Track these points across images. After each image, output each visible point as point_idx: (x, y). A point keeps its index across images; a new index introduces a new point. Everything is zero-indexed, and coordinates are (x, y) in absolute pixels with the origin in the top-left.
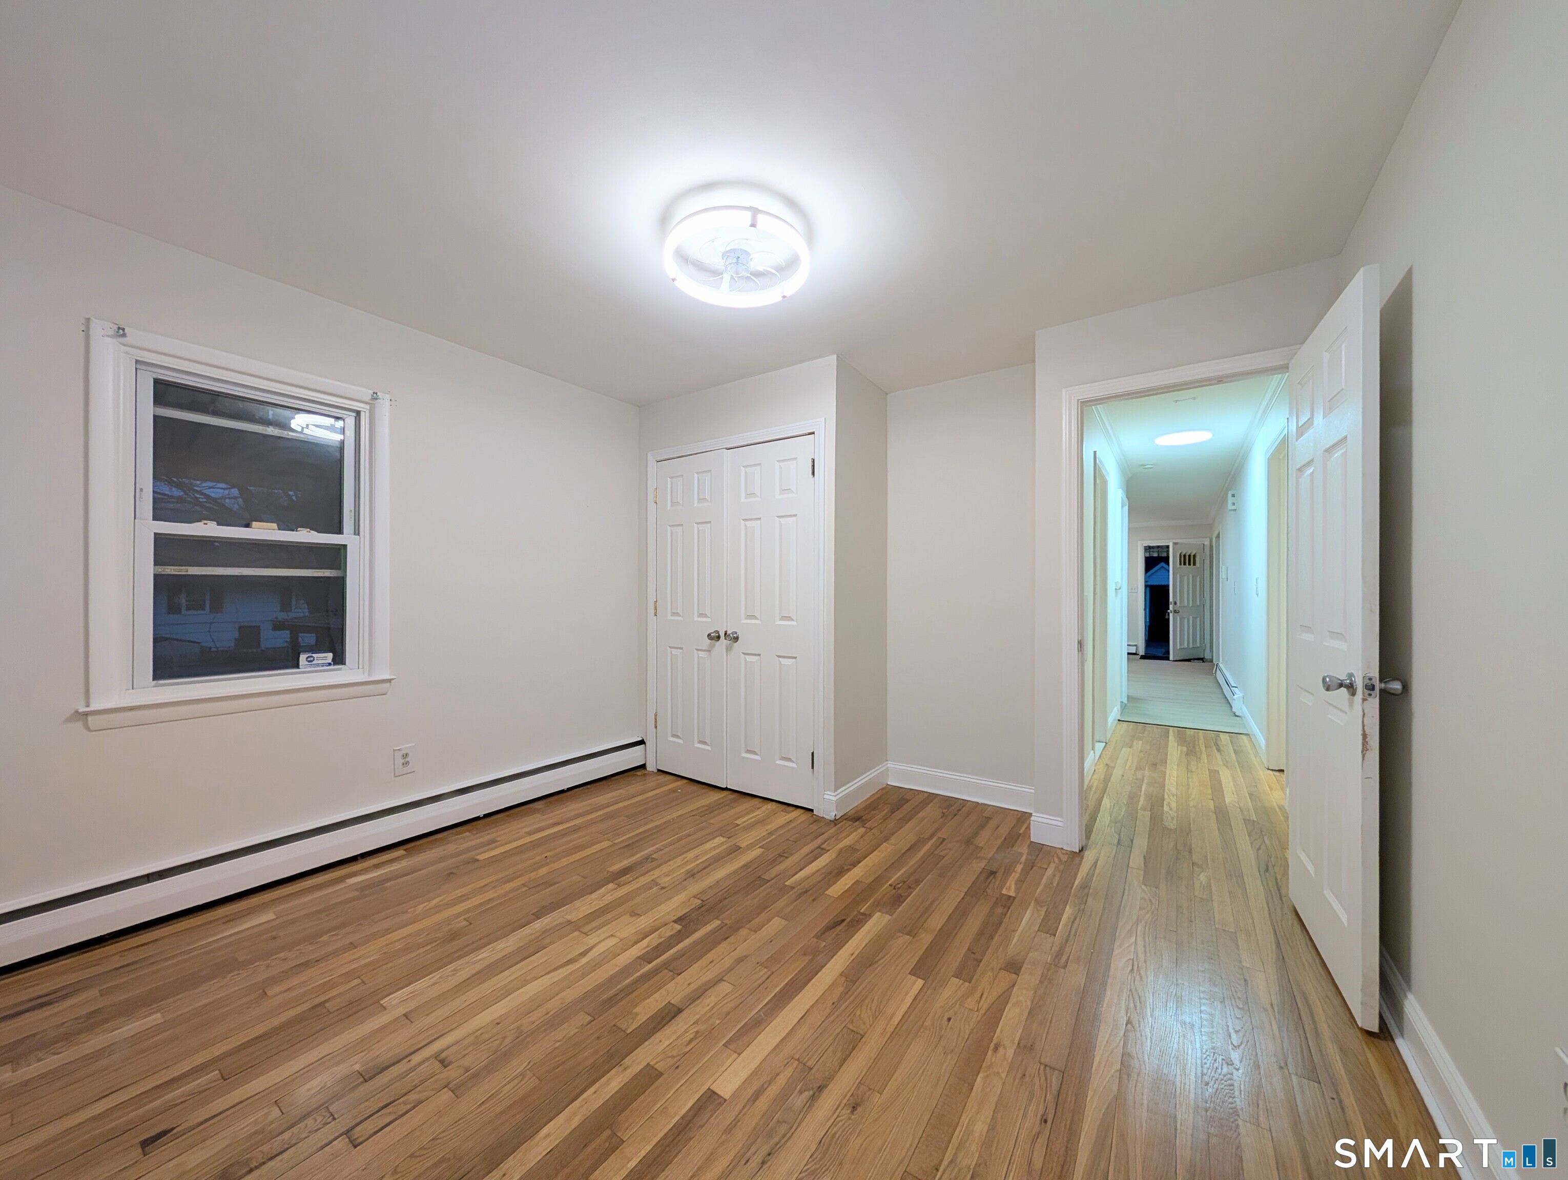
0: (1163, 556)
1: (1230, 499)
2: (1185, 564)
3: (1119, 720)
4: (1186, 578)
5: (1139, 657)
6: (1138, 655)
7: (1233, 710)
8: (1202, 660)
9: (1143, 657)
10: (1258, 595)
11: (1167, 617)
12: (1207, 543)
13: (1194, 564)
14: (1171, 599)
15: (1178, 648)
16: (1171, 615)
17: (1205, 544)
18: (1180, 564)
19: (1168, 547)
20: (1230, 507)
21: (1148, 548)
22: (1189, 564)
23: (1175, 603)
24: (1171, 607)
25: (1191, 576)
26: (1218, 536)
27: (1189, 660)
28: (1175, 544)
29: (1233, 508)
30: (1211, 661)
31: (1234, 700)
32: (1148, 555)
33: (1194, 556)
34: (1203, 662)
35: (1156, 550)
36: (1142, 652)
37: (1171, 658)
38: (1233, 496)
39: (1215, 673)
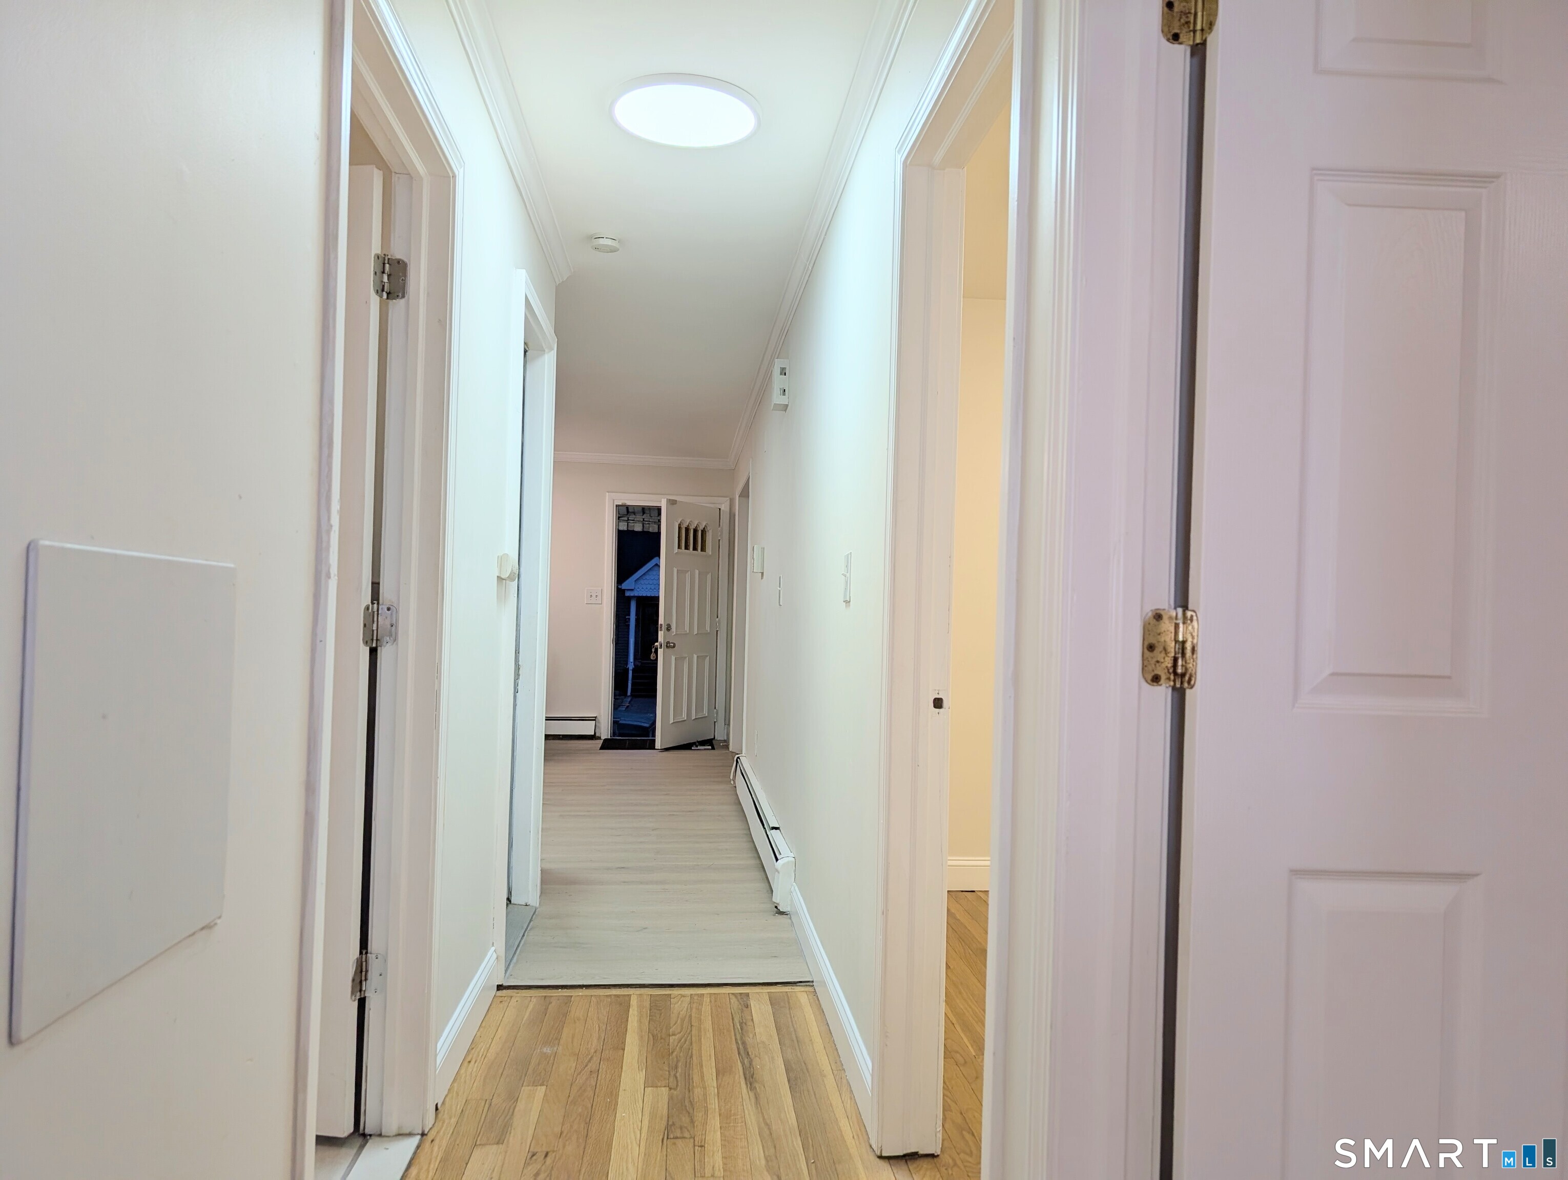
0: (651, 530)
1: (778, 381)
2: (687, 548)
3: (500, 987)
4: (688, 575)
5: (599, 743)
6: (599, 738)
7: (774, 900)
8: (709, 743)
9: (608, 745)
10: (847, 602)
11: (652, 656)
12: (725, 507)
13: (703, 549)
14: (661, 620)
15: (672, 721)
16: (660, 651)
17: (722, 509)
18: (679, 547)
19: (659, 510)
20: (777, 399)
21: (624, 511)
22: (695, 549)
23: (669, 628)
24: (661, 635)
25: (697, 572)
26: (745, 493)
27: (687, 747)
28: (672, 503)
29: (783, 400)
30: (726, 744)
31: (777, 871)
32: (623, 527)
33: (704, 532)
34: (713, 748)
35: (639, 517)
36: (605, 732)
37: (658, 745)
38: (783, 372)
39: (734, 780)
